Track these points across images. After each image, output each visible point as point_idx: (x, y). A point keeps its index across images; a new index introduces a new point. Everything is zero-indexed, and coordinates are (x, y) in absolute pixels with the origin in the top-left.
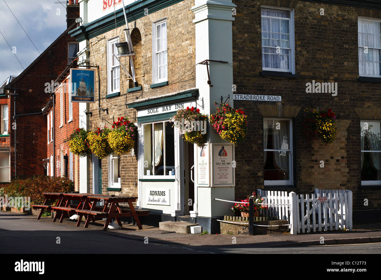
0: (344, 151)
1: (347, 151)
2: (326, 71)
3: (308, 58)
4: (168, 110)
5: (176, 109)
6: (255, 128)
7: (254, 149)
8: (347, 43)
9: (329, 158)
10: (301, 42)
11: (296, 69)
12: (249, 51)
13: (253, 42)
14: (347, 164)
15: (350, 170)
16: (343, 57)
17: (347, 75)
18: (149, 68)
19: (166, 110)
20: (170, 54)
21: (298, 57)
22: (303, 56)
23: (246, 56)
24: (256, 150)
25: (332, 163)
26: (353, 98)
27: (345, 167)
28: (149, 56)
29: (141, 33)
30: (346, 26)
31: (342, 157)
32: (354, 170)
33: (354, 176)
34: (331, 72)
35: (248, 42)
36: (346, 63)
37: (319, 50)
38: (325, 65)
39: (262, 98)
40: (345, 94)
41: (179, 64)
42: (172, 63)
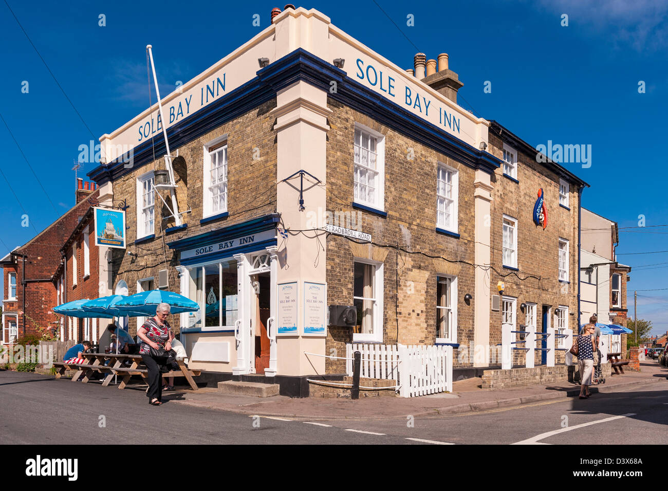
0: (423, 305)
1: (426, 305)
2: (410, 215)
3: (396, 196)
4: (228, 247)
5: (241, 243)
6: (345, 269)
7: (344, 294)
8: (428, 188)
9: (411, 312)
10: (390, 177)
11: (385, 207)
12: (342, 174)
13: (345, 164)
14: (425, 319)
15: (428, 325)
16: (424, 202)
17: (427, 223)
18: (197, 200)
19: (225, 247)
20: (233, 179)
21: (386, 193)
22: (391, 192)
23: (338, 179)
24: (346, 296)
25: (413, 318)
26: (431, 248)
27: (423, 322)
28: (198, 186)
29: (187, 161)
30: (427, 168)
31: (422, 311)
32: (431, 326)
33: (430, 332)
34: (415, 216)
35: (341, 162)
36: (426, 210)
37: (405, 190)
38: (409, 208)
39: (353, 234)
40: (425, 242)
41: (246, 188)
42: (234, 189)
